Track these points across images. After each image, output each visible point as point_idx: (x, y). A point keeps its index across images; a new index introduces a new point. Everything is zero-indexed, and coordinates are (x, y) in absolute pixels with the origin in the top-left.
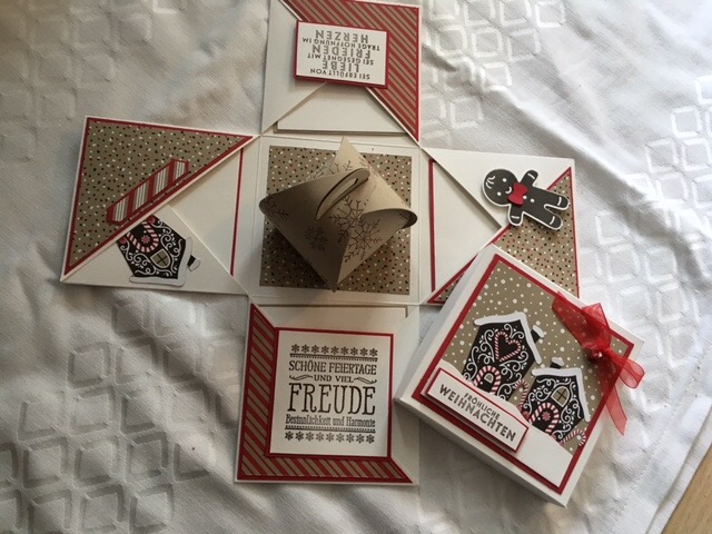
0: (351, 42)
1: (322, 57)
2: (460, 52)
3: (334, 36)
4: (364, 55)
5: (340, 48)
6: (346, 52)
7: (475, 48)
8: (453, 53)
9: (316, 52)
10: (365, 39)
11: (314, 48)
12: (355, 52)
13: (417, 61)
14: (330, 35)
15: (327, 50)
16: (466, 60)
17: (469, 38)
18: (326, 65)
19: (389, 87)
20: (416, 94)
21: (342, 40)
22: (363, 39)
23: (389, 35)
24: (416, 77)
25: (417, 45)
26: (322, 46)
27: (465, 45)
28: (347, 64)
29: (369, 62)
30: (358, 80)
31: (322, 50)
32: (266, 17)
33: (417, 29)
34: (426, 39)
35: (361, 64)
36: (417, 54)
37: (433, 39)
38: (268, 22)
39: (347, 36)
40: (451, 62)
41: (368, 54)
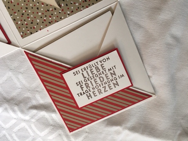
0: (96, 90)
1: (107, 71)
2: (33, 120)
3: (107, 88)
4: (84, 86)
5: (100, 83)
6: (96, 82)
7: (27, 127)
8: (36, 118)
9: (112, 72)
10: (89, 97)
11: (115, 74)
12: (90, 85)
13: (54, 101)
14: (110, 87)
15: (107, 77)
16: (27, 118)
17: (34, 132)
18: (102, 67)
19: (59, 75)
20: (43, 81)
21: (101, 88)
22: (90, 96)
23: (77, 107)
24: (48, 91)
25: (59, 110)
26: (111, 78)
27: (33, 126)
28: (91, 75)
29: (79, 84)
30: (79, 69)
31: (109, 75)
32: (151, 79)
33: (64, 120)
34: (56, 117)
35: (83, 79)
36: (56, 105)
37: (53, 119)
38: (149, 77)
39: (100, 92)
40: (34, 111)
41: (82, 88)
